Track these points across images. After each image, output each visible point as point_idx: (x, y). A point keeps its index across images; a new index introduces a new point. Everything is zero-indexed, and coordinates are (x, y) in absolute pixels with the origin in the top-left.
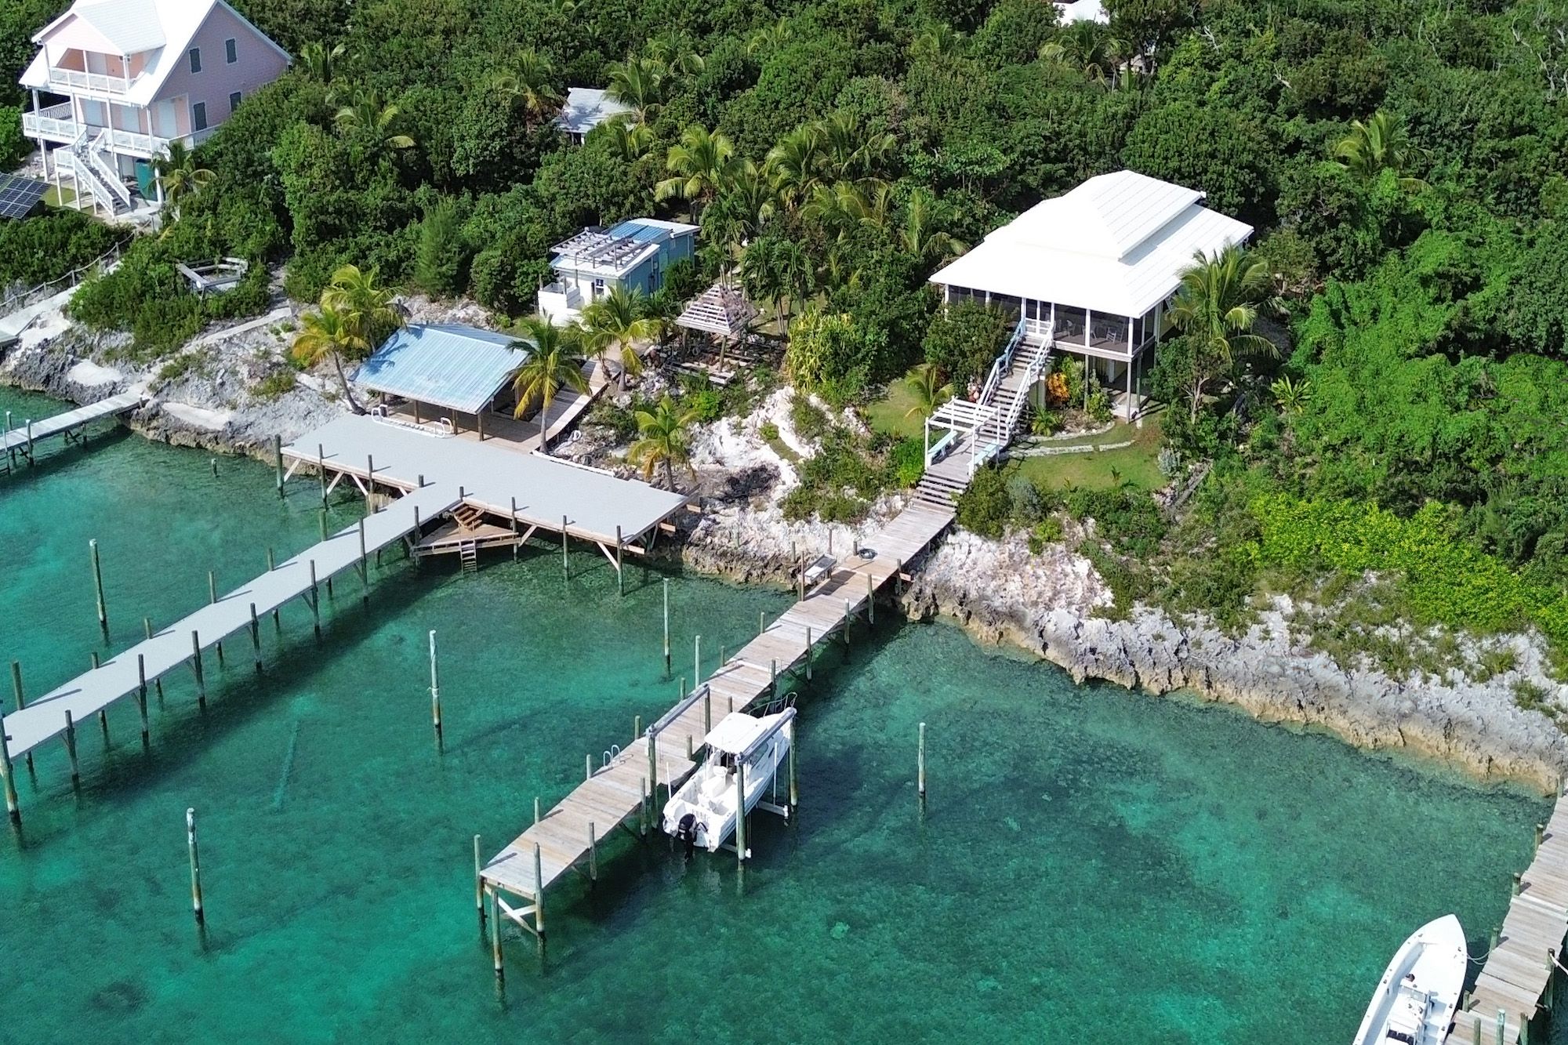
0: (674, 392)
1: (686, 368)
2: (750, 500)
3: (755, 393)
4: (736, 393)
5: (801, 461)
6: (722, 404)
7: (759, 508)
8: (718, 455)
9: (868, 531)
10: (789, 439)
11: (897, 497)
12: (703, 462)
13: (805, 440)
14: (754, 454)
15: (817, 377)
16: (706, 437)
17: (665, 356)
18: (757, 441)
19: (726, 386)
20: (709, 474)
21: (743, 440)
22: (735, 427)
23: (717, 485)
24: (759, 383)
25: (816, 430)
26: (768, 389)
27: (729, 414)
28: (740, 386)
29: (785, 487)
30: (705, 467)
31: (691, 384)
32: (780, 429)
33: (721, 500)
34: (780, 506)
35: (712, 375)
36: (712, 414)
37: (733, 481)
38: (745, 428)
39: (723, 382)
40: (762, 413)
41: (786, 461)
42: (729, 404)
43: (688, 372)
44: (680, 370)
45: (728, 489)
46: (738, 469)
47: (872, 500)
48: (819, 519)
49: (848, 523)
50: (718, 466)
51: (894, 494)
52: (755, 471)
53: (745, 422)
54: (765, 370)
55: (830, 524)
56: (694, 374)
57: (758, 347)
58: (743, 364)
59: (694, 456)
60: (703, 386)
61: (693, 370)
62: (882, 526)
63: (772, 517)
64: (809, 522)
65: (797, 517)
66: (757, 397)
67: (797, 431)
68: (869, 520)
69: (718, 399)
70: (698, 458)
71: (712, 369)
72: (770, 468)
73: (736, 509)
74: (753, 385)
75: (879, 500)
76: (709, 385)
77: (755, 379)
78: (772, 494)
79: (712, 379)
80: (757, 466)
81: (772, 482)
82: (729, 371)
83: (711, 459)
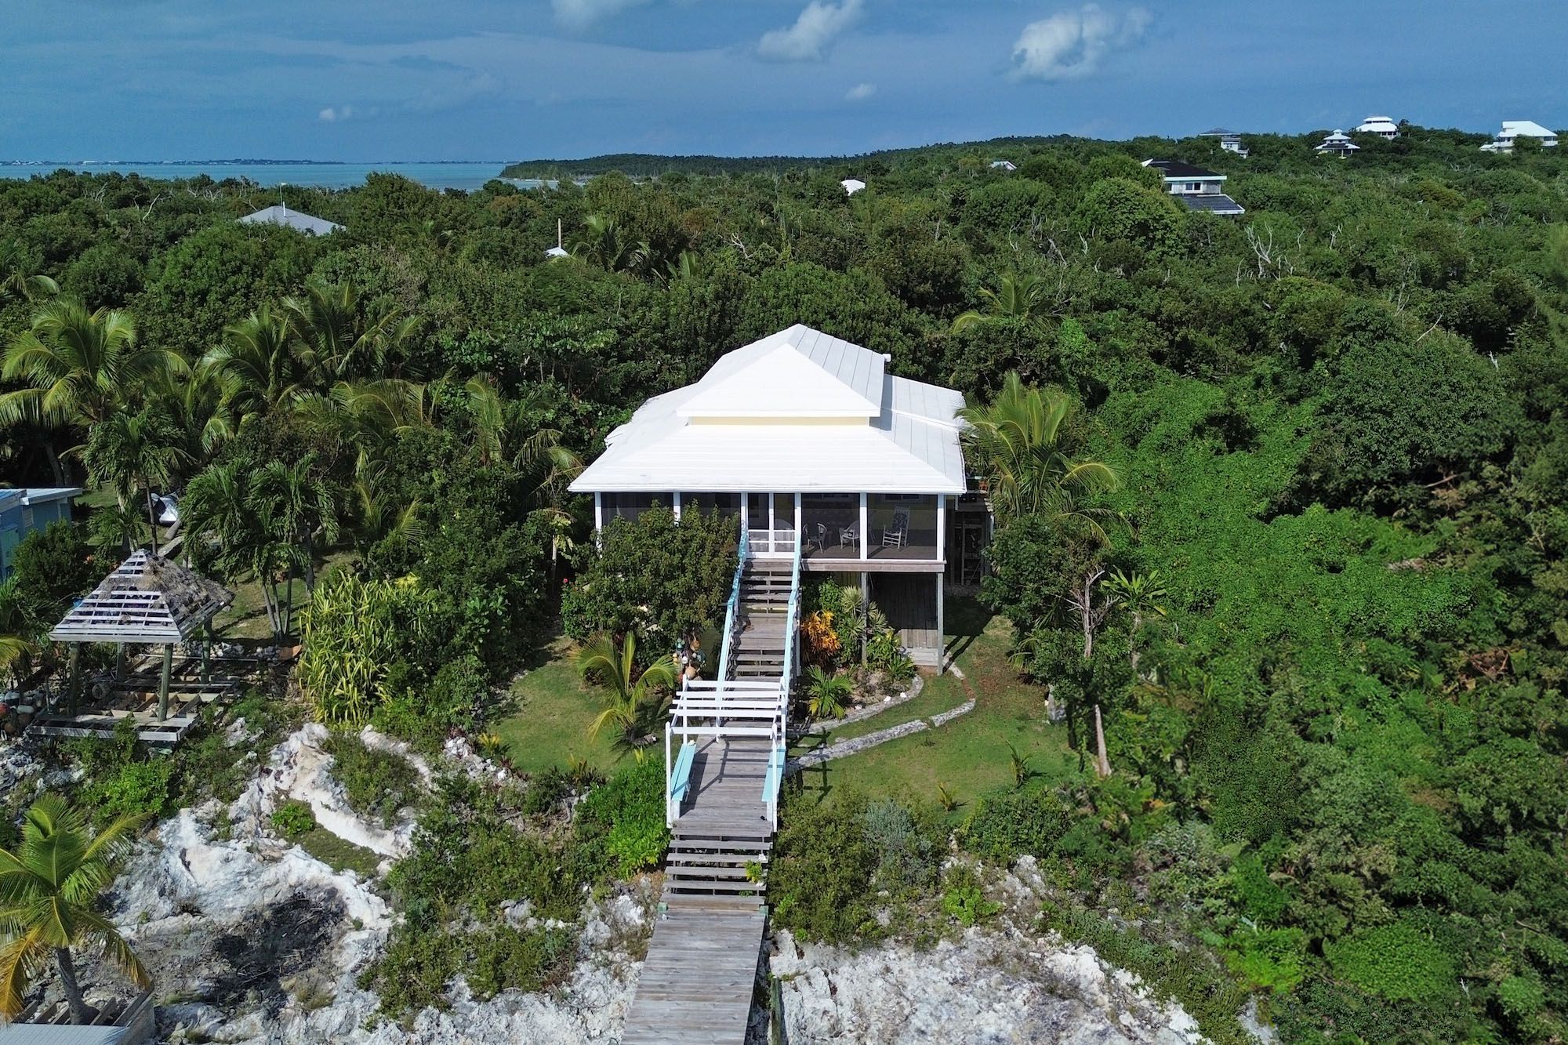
0: (58, 777)
1: (83, 725)
2: (284, 984)
3: (246, 747)
4: (205, 754)
5: (384, 867)
6: (174, 782)
7: (313, 1001)
8: (183, 893)
9: (593, 994)
10: (344, 826)
11: (624, 899)
12: (147, 917)
13: (379, 820)
14: (270, 874)
15: (371, 694)
16: (147, 858)
17: (29, 709)
18: (269, 843)
19: (176, 747)
20: (169, 941)
21: (239, 847)
22: (213, 824)
23: (191, 965)
24: (252, 726)
25: (398, 795)
26: (273, 733)
27: (193, 800)
28: (211, 741)
29: (364, 935)
30: (155, 926)
31: (96, 756)
32: (316, 808)
33: (208, 1000)
34: (365, 983)
35: (143, 728)
36: (157, 805)
37: (229, 946)
38: (238, 820)
39: (172, 737)
40: (269, 784)
41: (349, 875)
42: (192, 779)
43: (86, 732)
44: (69, 732)
45: (220, 968)
46: (237, 916)
47: (575, 917)
48: (468, 993)
49: (541, 988)
50: (188, 919)
51: (614, 896)
52: (279, 910)
53: (233, 812)
54: (257, 701)
55: (500, 1001)
56: (103, 734)
57: (233, 663)
58: (208, 698)
59: (123, 907)
60: (127, 755)
61: (97, 726)
62: (618, 975)
63: (350, 1017)
64: (446, 1007)
65: (416, 1002)
66: (251, 754)
67: (355, 805)
68: (584, 967)
69: (165, 776)
70: (135, 910)
71: (143, 717)
72: (314, 897)
73: (256, 1018)
74: (237, 732)
75: (585, 914)
76: (140, 751)
77: (241, 720)
78: (335, 958)
79: (145, 736)
80: (283, 898)
81: (331, 930)
82: (182, 714)
83: (165, 907)
